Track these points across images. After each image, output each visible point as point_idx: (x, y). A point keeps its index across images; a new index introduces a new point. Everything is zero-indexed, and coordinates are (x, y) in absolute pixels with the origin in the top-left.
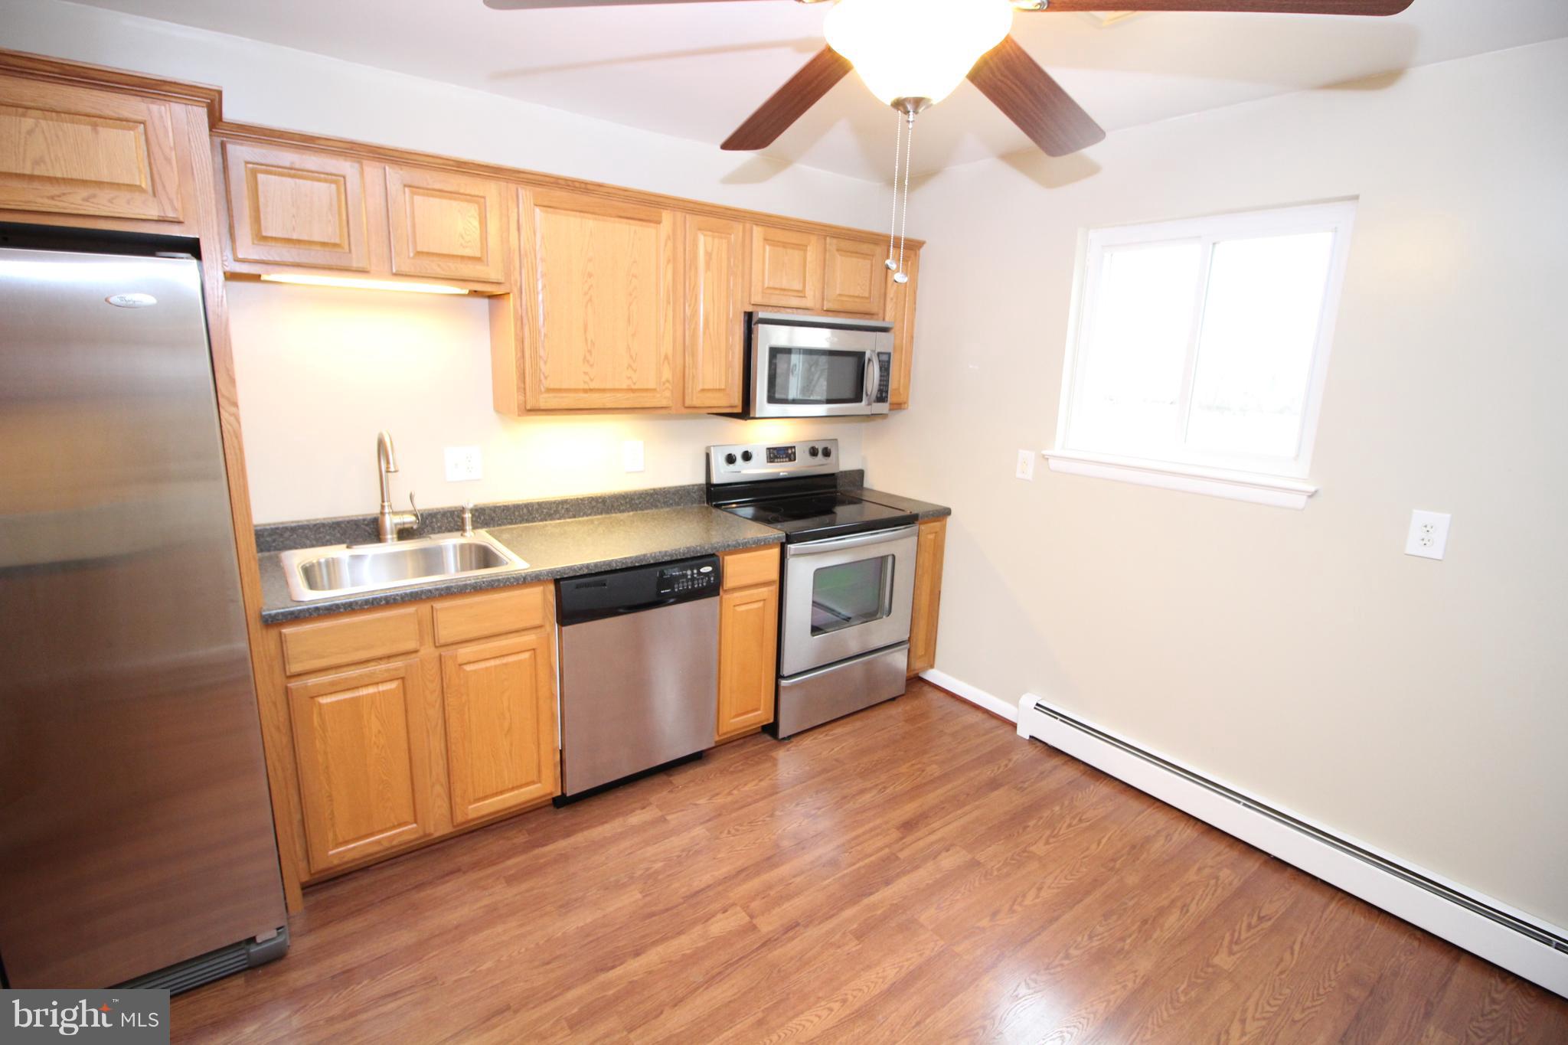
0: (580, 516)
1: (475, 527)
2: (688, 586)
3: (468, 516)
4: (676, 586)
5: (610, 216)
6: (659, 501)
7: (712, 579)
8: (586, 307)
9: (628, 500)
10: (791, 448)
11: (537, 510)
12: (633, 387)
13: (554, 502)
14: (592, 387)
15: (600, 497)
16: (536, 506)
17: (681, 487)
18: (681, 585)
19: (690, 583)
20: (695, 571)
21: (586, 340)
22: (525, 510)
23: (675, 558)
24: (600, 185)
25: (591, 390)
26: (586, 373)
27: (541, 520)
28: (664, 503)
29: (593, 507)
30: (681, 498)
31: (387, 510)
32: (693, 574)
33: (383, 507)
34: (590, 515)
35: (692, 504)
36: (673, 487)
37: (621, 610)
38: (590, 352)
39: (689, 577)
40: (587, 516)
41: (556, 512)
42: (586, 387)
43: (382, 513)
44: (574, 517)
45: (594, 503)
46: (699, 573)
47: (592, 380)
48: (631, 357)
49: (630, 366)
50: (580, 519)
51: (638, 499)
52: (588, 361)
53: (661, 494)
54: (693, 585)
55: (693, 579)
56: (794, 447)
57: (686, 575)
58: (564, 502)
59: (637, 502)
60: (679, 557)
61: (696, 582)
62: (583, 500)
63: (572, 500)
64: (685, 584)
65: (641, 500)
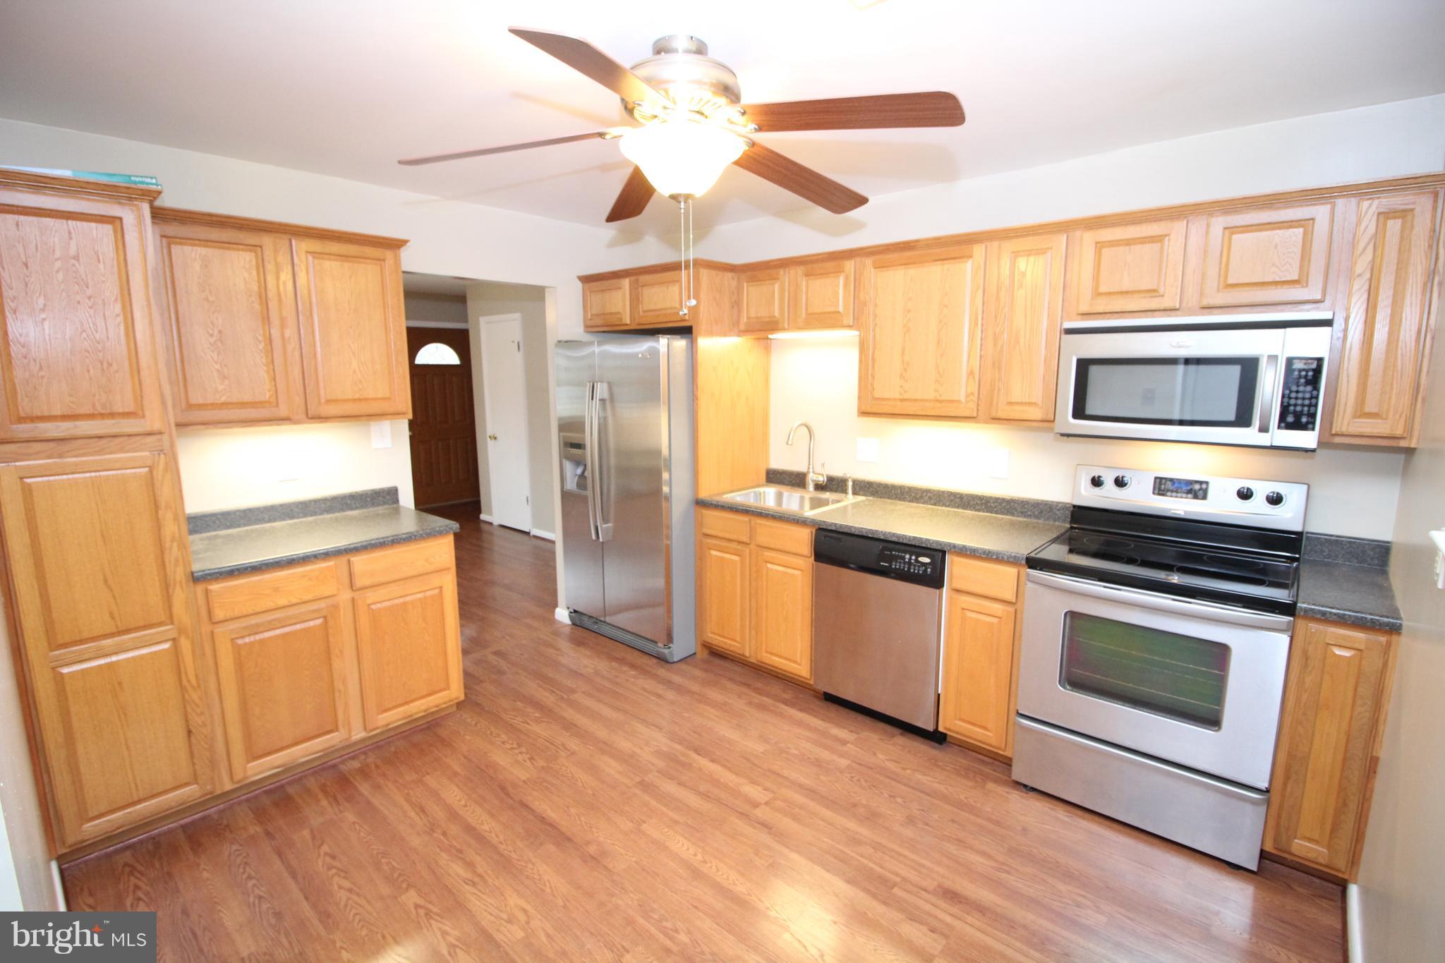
0: (939, 505)
1: (855, 493)
2: (919, 570)
3: (850, 484)
4: (894, 563)
5: (927, 262)
6: (1016, 510)
7: (929, 570)
8: (905, 336)
9: (984, 501)
10: (1201, 483)
11: (908, 492)
12: (939, 398)
13: (921, 489)
14: (905, 398)
15: (958, 494)
16: (906, 490)
17: (1043, 501)
18: (898, 564)
19: (907, 566)
20: (913, 558)
21: (903, 361)
22: (899, 491)
23: (901, 541)
24: (917, 241)
25: (906, 400)
26: (902, 387)
27: (910, 501)
28: (1022, 513)
29: (951, 501)
30: (1042, 512)
31: (811, 470)
32: (910, 559)
33: (809, 468)
34: (948, 506)
35: (1055, 521)
36: (1034, 500)
37: (852, 566)
38: (905, 370)
39: (907, 560)
40: (946, 506)
41: (921, 497)
42: (901, 397)
43: (808, 472)
44: (935, 504)
45: (952, 498)
46: (916, 560)
47: (905, 392)
48: (939, 373)
49: (937, 381)
50: (940, 508)
51: (994, 502)
52: (904, 378)
53: (1018, 504)
54: (909, 569)
55: (910, 563)
56: (1207, 483)
57: (904, 558)
58: (928, 491)
59: (993, 505)
60: (905, 542)
61: (912, 567)
62: (943, 492)
63: (934, 491)
64: (902, 565)
65: (996, 504)
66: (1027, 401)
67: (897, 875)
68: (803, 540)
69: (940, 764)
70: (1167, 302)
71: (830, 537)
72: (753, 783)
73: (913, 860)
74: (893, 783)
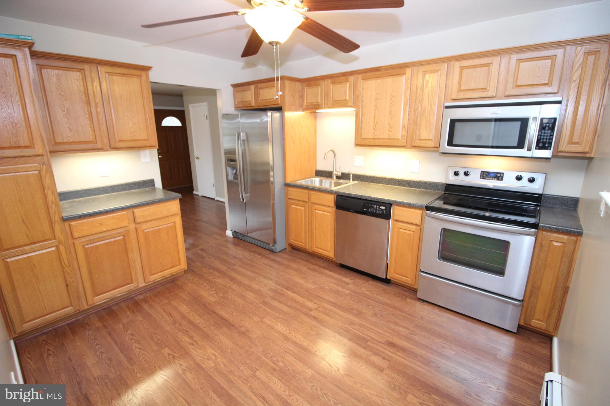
0: (389, 185)
1: (353, 180)
2: (380, 212)
3: (351, 176)
4: (369, 209)
5: (386, 76)
6: (422, 186)
7: (384, 212)
8: (375, 110)
9: (408, 182)
10: (500, 173)
11: (376, 179)
12: (390, 138)
13: (381, 178)
15: (397, 179)
16: (375, 178)
17: (433, 182)
18: (371, 210)
19: (375, 210)
20: (378, 207)
21: (374, 122)
22: (372, 179)
23: (373, 200)
24: (381, 67)
25: (375, 139)
26: (374, 133)
27: (376, 183)
28: (424, 187)
29: (394, 183)
30: (433, 187)
31: (334, 170)
32: (376, 207)
33: (334, 169)
34: (393, 185)
35: (438, 191)
36: (429, 182)
37: (352, 211)
38: (375, 126)
39: (375, 208)
40: (392, 185)
41: (382, 181)
42: (373, 138)
43: (333, 171)
44: (387, 184)
45: (395, 181)
46: (379, 208)
47: (375, 135)
48: (390, 127)
49: (389, 130)
50: (389, 186)
51: (412, 183)
52: (375, 129)
53: (423, 183)
55: (376, 209)
56: (503, 173)
57: (374, 207)
58: (385, 178)
59: (412, 184)
61: (377, 211)
62: (391, 179)
63: (387, 178)
64: (373, 210)
65: (414, 184)
66: (428, 138)
67: (370, 337)
68: (331, 200)
69: (388, 292)
70: (490, 94)
71: (343, 199)
72: (311, 301)
73: (376, 331)
74: (369, 300)
